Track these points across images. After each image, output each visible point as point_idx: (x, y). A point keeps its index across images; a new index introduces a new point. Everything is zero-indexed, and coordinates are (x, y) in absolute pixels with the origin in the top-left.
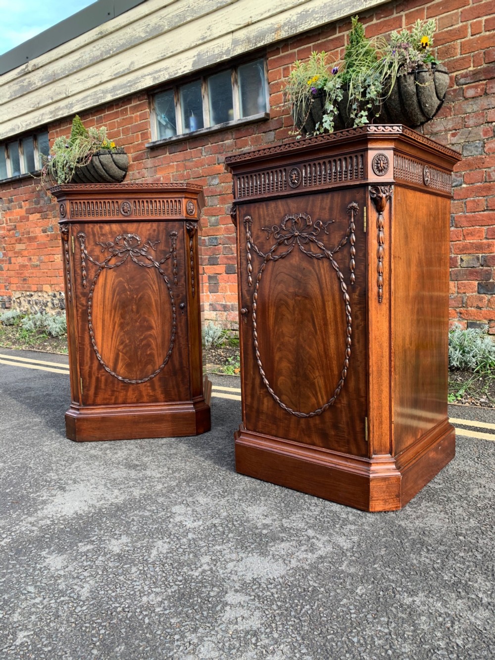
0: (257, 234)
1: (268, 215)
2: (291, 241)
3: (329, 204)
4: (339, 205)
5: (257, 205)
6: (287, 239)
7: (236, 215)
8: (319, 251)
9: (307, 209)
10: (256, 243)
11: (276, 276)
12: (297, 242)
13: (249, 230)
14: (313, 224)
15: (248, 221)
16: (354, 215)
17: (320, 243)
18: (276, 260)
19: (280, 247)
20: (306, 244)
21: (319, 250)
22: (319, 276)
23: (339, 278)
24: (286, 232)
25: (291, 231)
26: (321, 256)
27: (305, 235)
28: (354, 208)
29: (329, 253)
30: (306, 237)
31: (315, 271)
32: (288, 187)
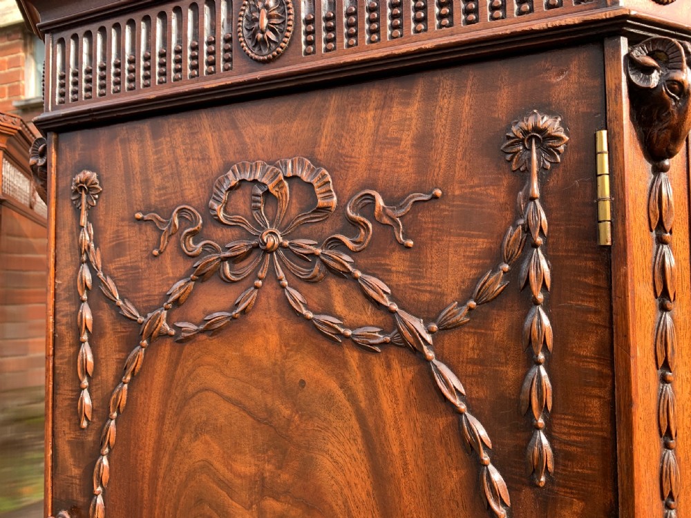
0: (118, 235)
1: (159, 168)
2: (247, 267)
3: (415, 125)
4: (466, 125)
5: (122, 130)
6: (233, 260)
7: (45, 166)
8: (368, 314)
9: (315, 143)
10: (111, 267)
11: (186, 400)
12: (272, 271)
13: (89, 219)
14: (341, 206)
15: (84, 188)
16: (542, 168)
17: (374, 281)
18: (187, 339)
19: (204, 287)
20: (311, 281)
21: (370, 309)
22: (371, 421)
24: (229, 233)
25: (249, 227)
26: (382, 338)
27: (307, 245)
28: (542, 138)
29: (419, 325)
30: (313, 255)
31: (352, 398)
32: (237, 62)
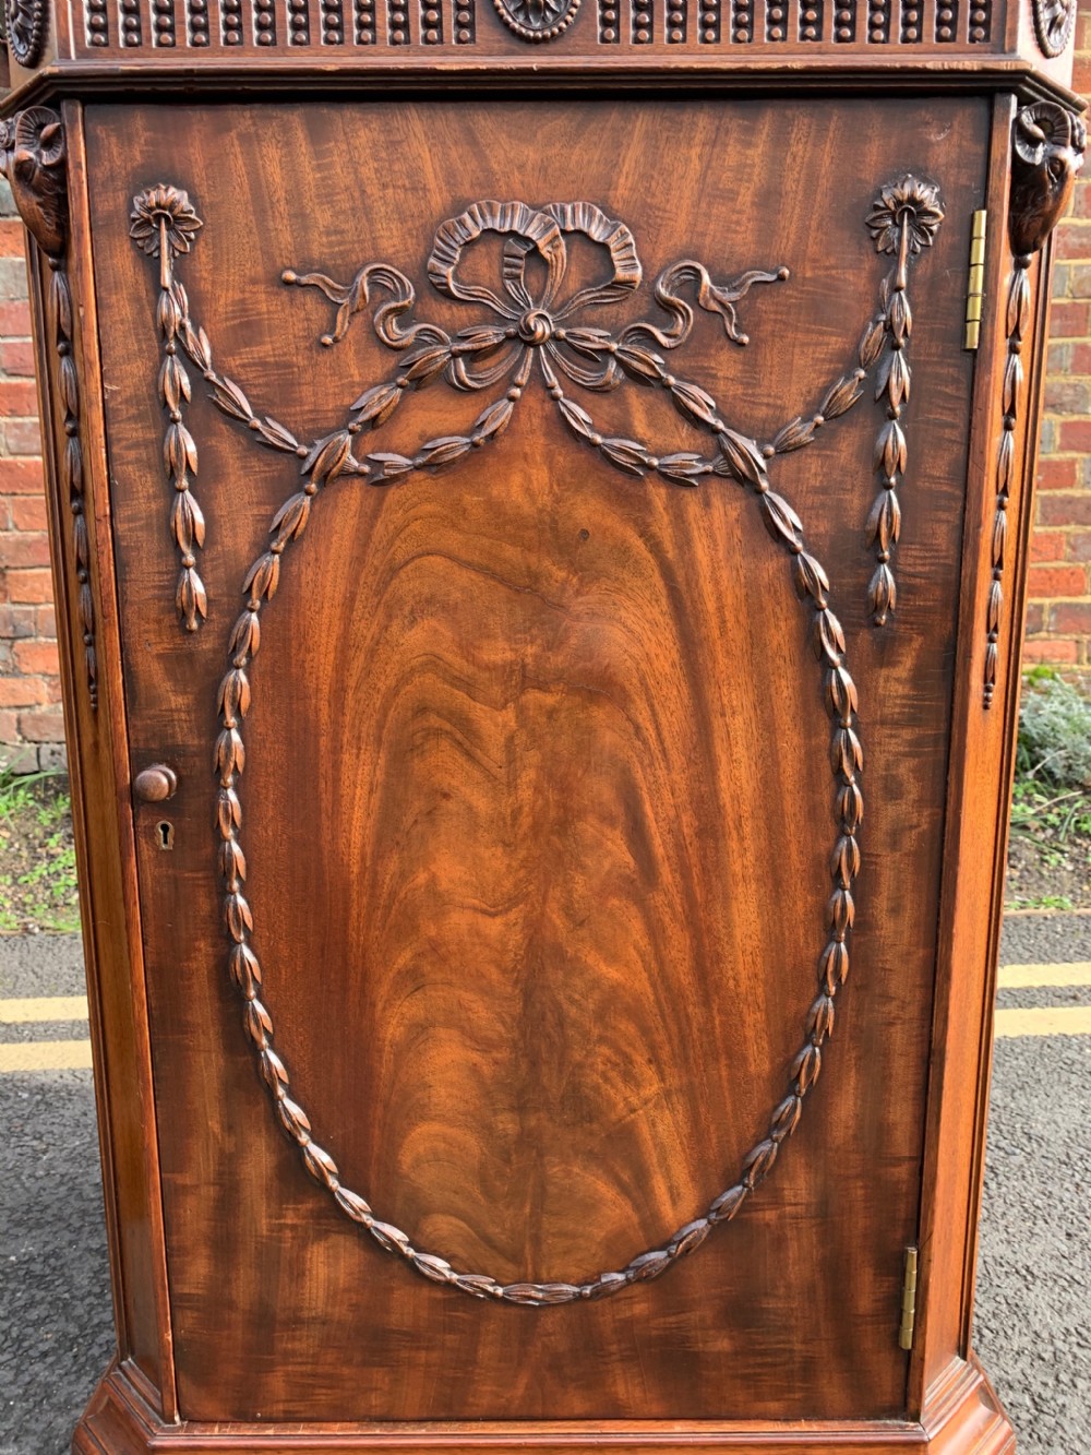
0: (242, 307)
1: (327, 196)
2: (494, 370)
3: (758, 175)
4: (824, 184)
5: (243, 119)
6: (473, 356)
7: (61, 166)
8: (684, 433)
9: (610, 185)
10: (233, 362)
11: (394, 571)
12: (537, 374)
13: (178, 275)
14: (650, 281)
15: (167, 216)
16: (913, 251)
17: (694, 390)
18: (394, 479)
19: (421, 397)
20: (601, 390)
21: (685, 429)
22: (680, 575)
23: (805, 593)
24: (461, 313)
25: (498, 306)
26: (700, 468)
27: (596, 337)
28: (914, 210)
29: (751, 447)
30: (607, 352)
31: (655, 548)
32: (485, 31)
